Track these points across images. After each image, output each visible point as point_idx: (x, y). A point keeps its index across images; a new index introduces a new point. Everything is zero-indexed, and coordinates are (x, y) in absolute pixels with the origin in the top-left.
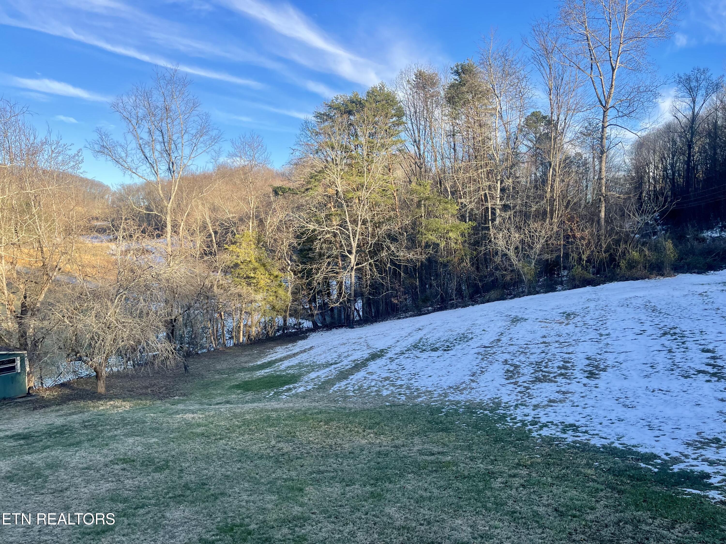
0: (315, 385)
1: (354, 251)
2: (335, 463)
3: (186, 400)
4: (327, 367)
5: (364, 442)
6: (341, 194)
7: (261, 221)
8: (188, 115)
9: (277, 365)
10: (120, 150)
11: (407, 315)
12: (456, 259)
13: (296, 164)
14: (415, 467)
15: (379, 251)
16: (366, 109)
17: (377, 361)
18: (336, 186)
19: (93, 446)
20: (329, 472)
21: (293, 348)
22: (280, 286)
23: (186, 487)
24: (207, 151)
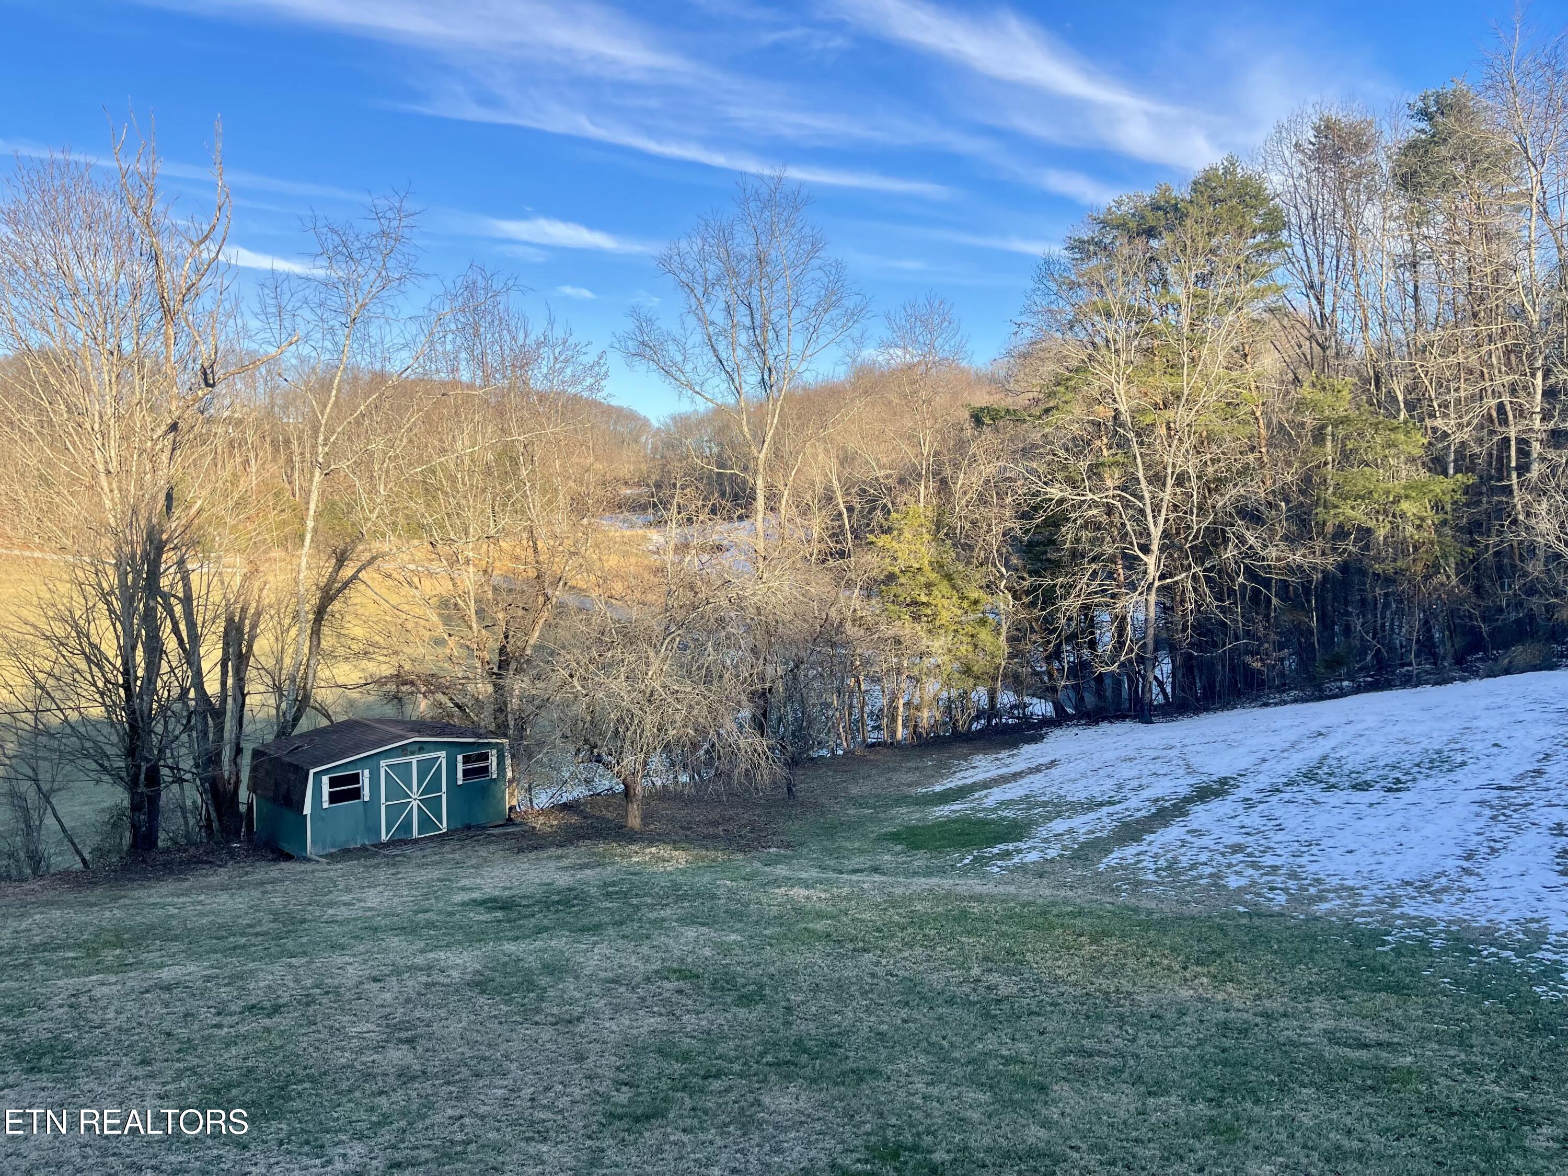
0: (1065, 848)
1: (1155, 547)
2: (1118, 1037)
3: (792, 858)
4: (1090, 809)
5: (1185, 993)
6: (1126, 417)
7: (943, 482)
8: (801, 267)
9: (977, 795)
10: (672, 347)
11: (1285, 696)
12: (1419, 567)
13: (1024, 356)
14: (1319, 1071)
15: (1216, 545)
16: (1189, 222)
17: (1210, 806)
18: (1114, 400)
19: (623, 937)
20: (1106, 1054)
21: (1010, 760)
22: (983, 622)
23: (799, 1045)
24: (837, 340)
